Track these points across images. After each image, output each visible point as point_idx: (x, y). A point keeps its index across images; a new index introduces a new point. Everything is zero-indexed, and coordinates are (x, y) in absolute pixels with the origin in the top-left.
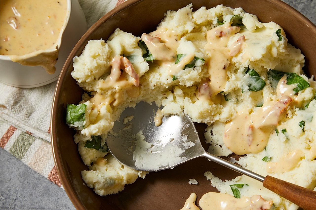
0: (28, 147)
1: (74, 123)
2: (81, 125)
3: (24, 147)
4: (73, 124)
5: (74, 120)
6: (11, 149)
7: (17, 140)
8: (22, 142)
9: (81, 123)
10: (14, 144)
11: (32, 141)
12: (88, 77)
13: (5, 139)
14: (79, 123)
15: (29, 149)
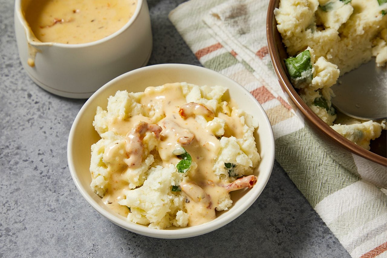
0: (226, 67)
1: (301, 74)
2: (309, 73)
3: (221, 65)
4: (300, 76)
5: (301, 71)
6: (207, 62)
7: (218, 57)
8: (221, 60)
9: (309, 72)
10: (213, 59)
11: (233, 64)
12: (296, 26)
13: (206, 51)
14: (307, 72)
15: (226, 69)
